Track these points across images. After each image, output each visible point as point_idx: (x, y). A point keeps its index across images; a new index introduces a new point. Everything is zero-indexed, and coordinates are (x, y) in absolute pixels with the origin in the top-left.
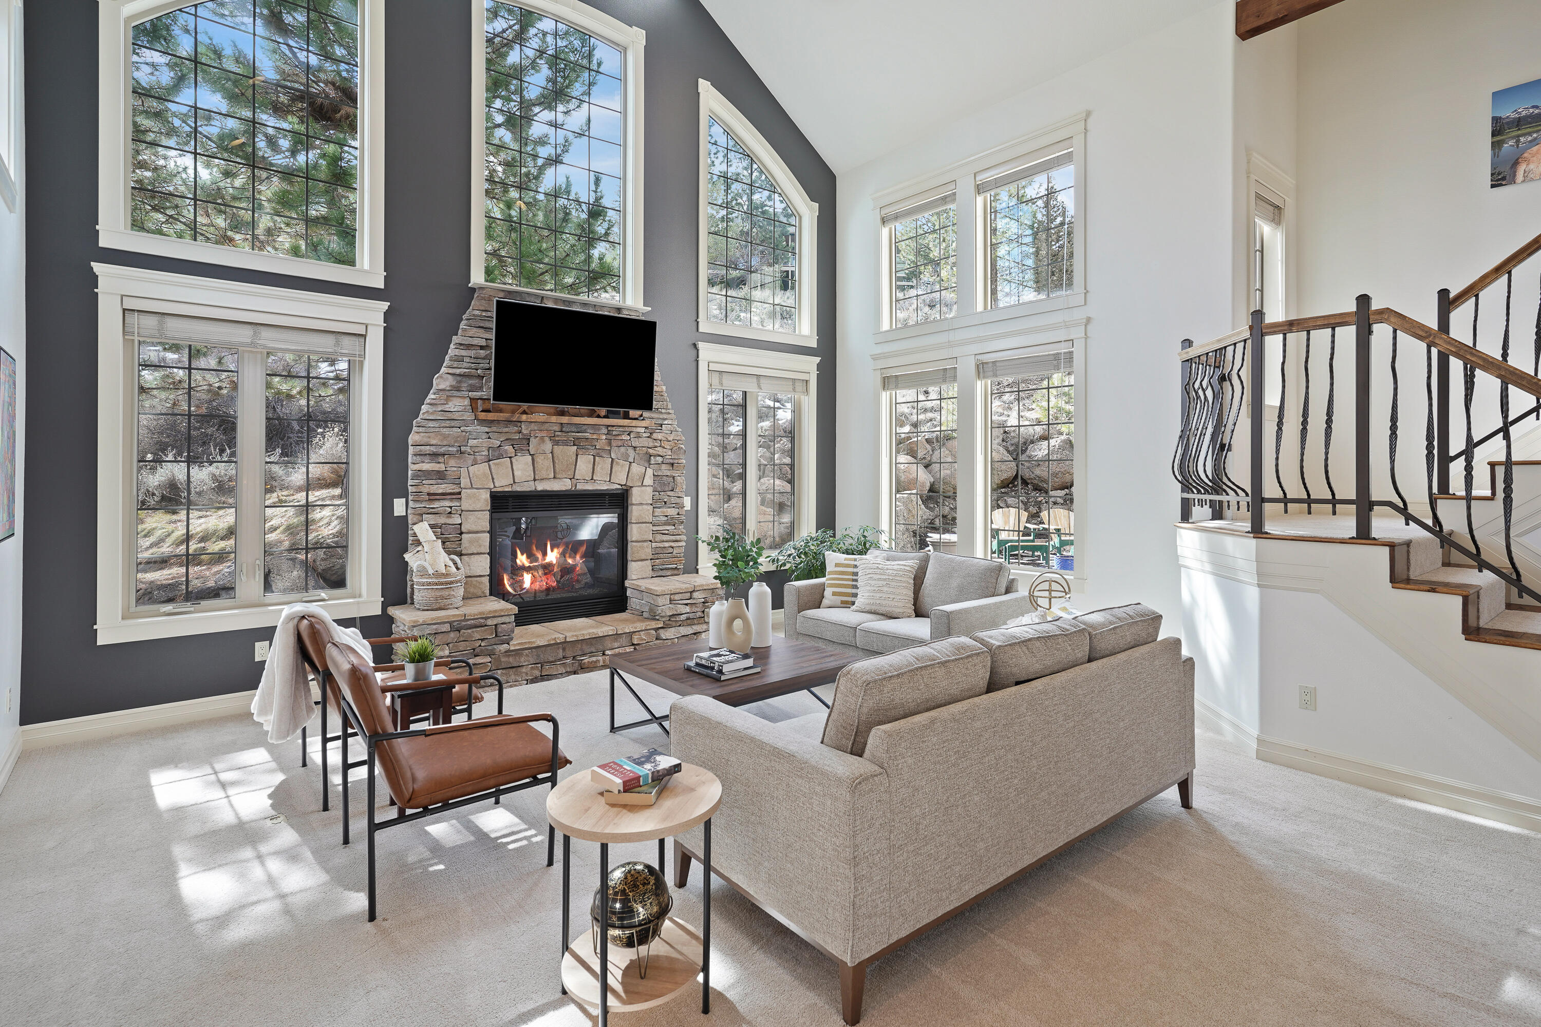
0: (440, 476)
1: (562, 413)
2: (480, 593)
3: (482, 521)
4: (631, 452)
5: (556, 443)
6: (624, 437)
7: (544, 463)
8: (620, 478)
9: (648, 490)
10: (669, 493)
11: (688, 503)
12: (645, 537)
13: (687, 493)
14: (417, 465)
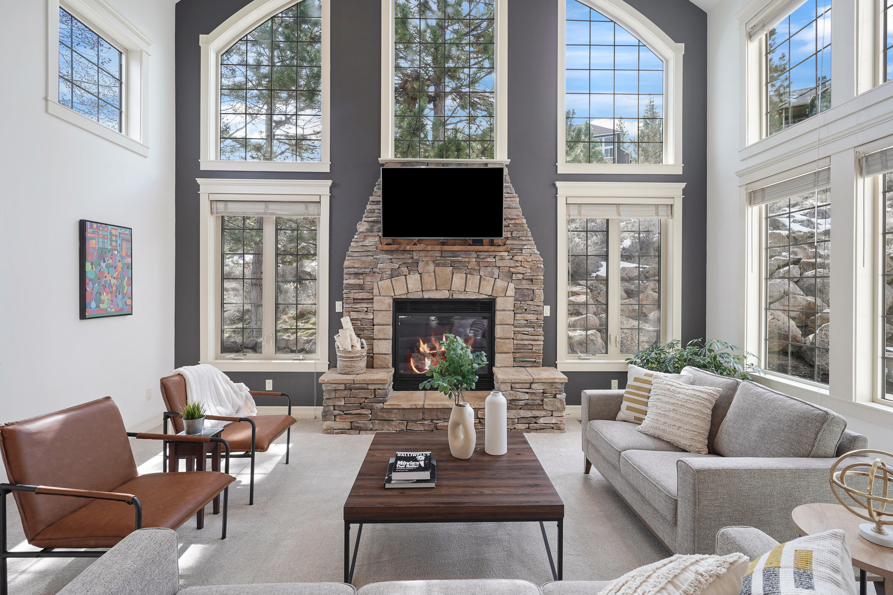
0: (361, 287)
1: (443, 244)
2: (384, 365)
3: (388, 317)
4: (496, 271)
5: (437, 265)
6: (489, 260)
7: (429, 279)
8: (486, 292)
9: (512, 300)
10: (529, 302)
11: (547, 311)
12: (508, 336)
13: (545, 303)
14: (348, 281)
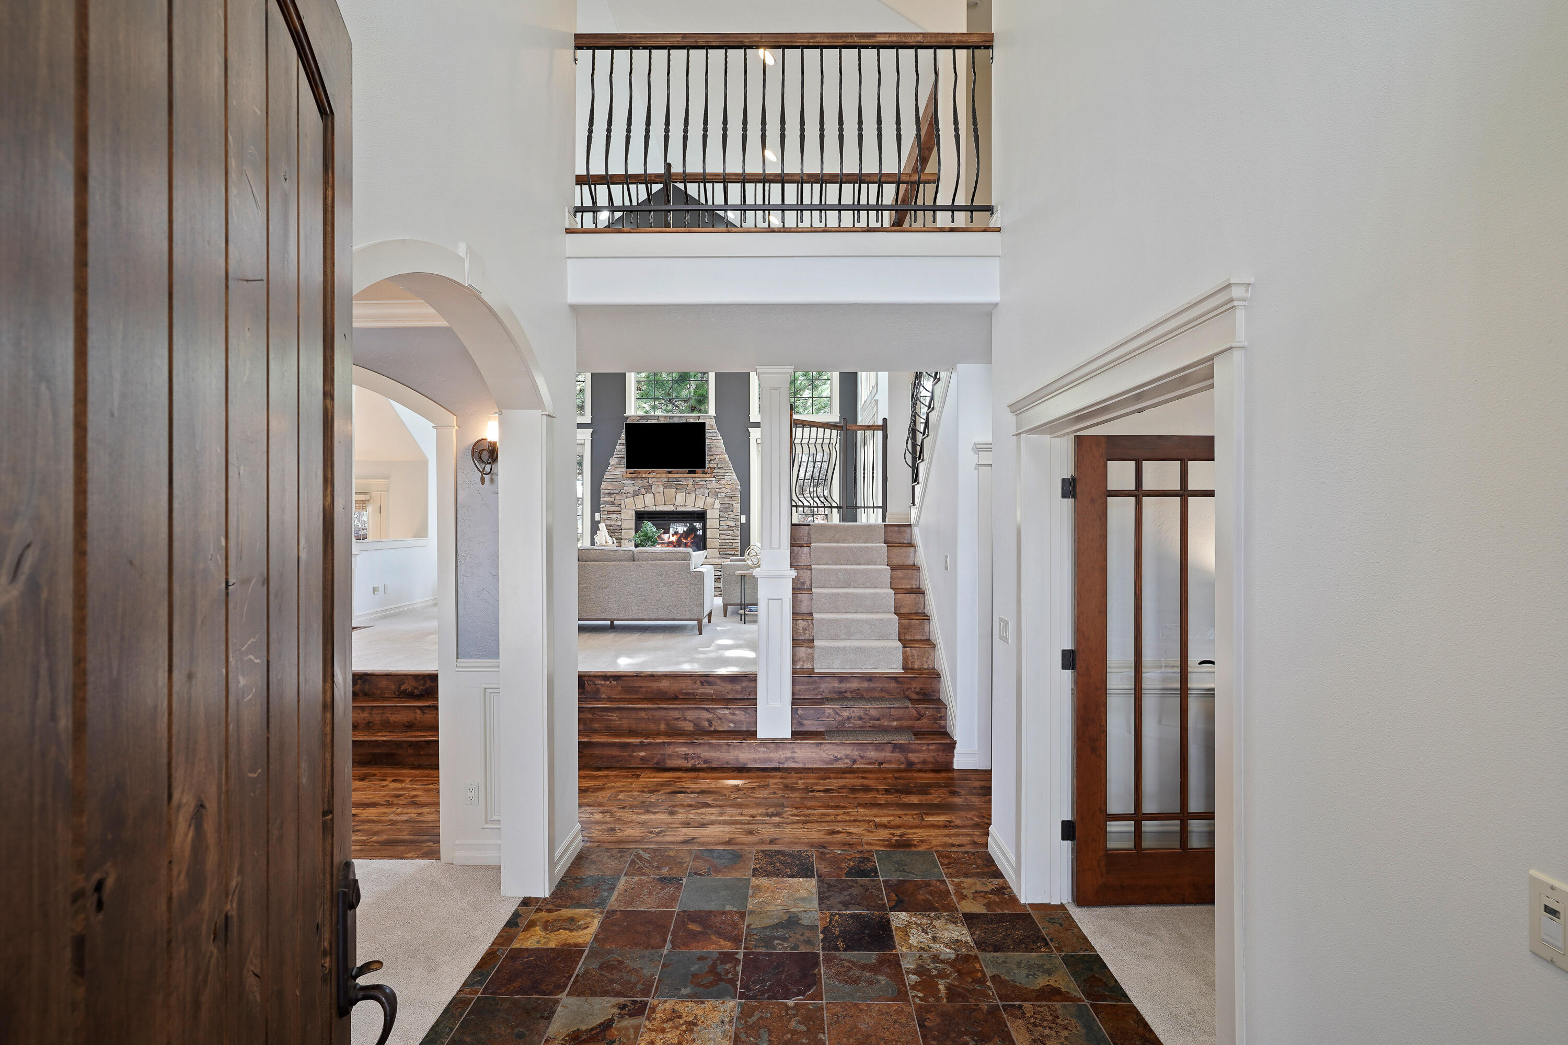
0: (613, 503)
1: (670, 473)
3: (632, 524)
4: (707, 491)
5: (666, 487)
6: (701, 483)
7: (659, 497)
8: (700, 506)
9: (718, 512)
10: (729, 513)
11: (743, 519)
12: (715, 536)
13: (742, 514)
14: (604, 499)
